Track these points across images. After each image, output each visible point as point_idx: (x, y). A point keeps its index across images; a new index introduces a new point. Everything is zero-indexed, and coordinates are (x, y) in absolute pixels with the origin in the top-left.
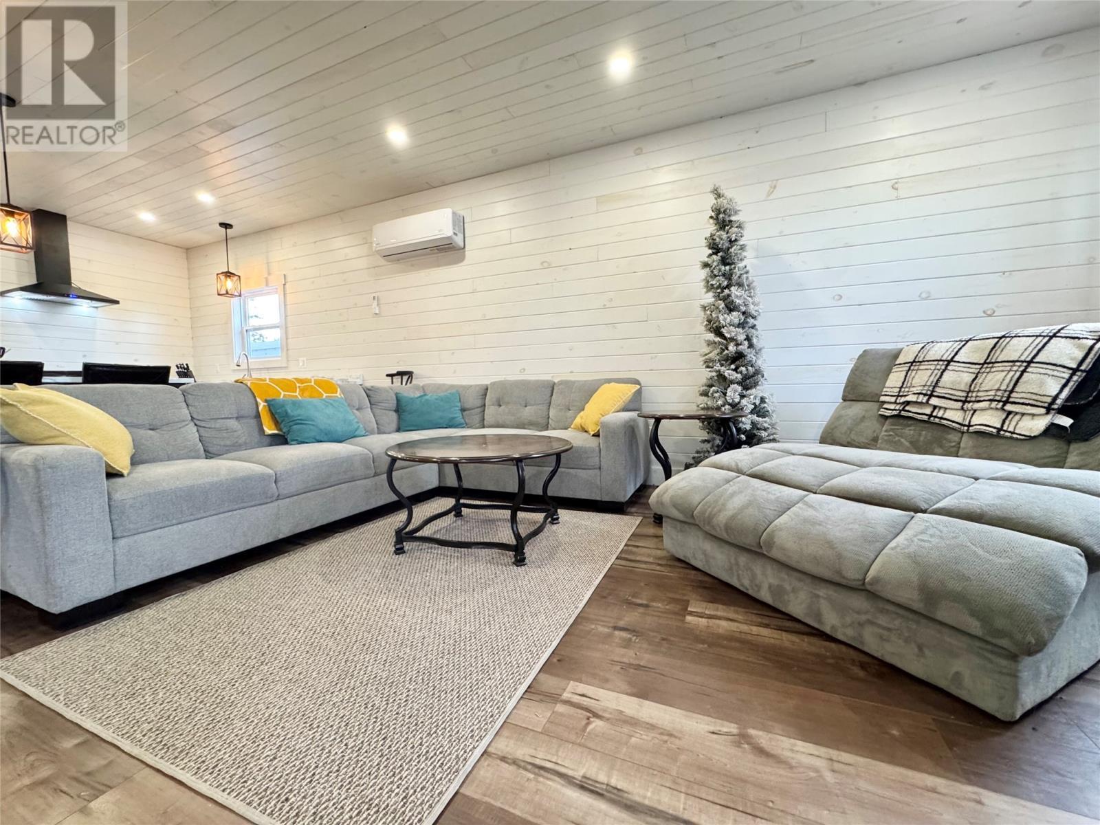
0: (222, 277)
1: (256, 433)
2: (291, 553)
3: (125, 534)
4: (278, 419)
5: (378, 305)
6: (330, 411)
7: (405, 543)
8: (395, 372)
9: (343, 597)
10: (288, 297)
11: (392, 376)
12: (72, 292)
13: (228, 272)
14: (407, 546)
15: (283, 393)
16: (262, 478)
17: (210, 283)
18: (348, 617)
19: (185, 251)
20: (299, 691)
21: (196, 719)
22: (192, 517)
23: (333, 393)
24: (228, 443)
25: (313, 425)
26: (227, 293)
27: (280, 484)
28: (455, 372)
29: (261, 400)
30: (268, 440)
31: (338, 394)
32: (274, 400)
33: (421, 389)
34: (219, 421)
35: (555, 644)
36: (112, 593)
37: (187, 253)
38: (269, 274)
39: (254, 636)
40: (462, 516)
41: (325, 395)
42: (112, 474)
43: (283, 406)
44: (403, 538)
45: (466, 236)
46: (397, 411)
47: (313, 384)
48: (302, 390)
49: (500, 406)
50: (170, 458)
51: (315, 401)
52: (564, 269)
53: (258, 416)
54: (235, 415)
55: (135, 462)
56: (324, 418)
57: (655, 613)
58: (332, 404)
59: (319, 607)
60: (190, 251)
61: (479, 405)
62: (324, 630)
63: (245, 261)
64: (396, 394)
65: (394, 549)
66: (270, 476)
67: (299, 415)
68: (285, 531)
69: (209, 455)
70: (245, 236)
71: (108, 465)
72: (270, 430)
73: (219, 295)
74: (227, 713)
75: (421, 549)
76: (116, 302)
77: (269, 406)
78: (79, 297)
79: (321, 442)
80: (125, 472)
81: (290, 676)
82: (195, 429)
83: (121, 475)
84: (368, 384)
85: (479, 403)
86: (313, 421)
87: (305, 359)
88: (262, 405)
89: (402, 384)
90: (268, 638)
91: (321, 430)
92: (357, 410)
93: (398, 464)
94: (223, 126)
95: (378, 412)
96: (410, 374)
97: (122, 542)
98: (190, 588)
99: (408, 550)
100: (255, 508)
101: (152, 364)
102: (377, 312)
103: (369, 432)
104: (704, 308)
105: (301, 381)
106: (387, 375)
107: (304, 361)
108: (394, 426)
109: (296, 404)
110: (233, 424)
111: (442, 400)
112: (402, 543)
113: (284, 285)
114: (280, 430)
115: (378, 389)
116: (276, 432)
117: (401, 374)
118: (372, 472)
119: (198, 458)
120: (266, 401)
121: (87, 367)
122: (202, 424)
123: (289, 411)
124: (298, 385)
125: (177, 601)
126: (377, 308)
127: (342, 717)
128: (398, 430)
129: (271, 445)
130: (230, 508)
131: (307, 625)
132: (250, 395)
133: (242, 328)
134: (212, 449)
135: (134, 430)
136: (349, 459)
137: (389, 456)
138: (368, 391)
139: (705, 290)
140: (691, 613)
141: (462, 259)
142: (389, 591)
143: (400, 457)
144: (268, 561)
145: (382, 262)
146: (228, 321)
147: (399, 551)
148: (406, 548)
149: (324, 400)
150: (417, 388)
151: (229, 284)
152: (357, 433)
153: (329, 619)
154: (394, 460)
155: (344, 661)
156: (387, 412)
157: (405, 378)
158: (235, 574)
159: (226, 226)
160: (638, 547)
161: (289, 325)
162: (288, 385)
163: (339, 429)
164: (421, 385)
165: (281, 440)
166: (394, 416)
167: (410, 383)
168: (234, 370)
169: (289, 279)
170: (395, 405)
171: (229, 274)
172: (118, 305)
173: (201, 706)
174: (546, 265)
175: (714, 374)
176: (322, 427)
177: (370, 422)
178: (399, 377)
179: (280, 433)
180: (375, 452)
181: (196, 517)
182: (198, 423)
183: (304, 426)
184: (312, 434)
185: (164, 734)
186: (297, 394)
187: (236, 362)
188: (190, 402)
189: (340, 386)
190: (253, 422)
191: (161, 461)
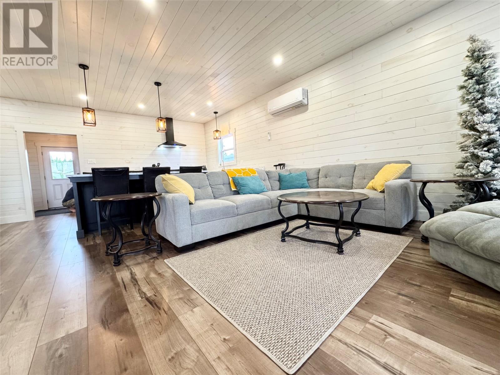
0: (215, 132)
1: (229, 190)
2: (242, 236)
3: (195, 224)
4: (236, 184)
5: (270, 136)
6: (254, 181)
7: (285, 237)
8: (278, 164)
9: (263, 256)
10: (236, 137)
11: (276, 166)
12: (175, 143)
13: (217, 130)
14: (287, 239)
15: (237, 174)
16: (233, 207)
17: (211, 135)
18: (265, 264)
19: (203, 124)
20: (251, 289)
21: (219, 290)
22: (212, 220)
23: (254, 174)
24: (221, 193)
25: (248, 187)
26: (217, 138)
27: (238, 209)
28: (304, 163)
29: (230, 177)
30: (233, 193)
31: (256, 175)
32: (235, 177)
33: (289, 171)
34: (218, 185)
35: (363, 295)
36: (191, 243)
37: (204, 125)
38: (230, 129)
39: (233, 265)
40: (309, 228)
41: (252, 175)
42: (191, 204)
43: (238, 179)
44: (285, 235)
45: (308, 98)
46: (279, 181)
47: (247, 170)
48: (244, 173)
49: (327, 178)
50: (204, 199)
51: (248, 177)
52: (361, 106)
53: (229, 184)
54: (222, 183)
55: (196, 200)
56: (252, 184)
57: (426, 291)
58: (254, 178)
59: (254, 259)
60: (205, 124)
61: (316, 178)
62: (257, 268)
63: (222, 125)
64: (279, 174)
65: (281, 239)
66: (235, 206)
67: (243, 183)
68: (240, 228)
69: (215, 198)
70: (221, 115)
71: (189, 200)
72: (234, 189)
73: (214, 139)
74: (228, 291)
75: (292, 241)
76: (185, 145)
77: (233, 179)
78: (176, 145)
79: (251, 194)
80: (194, 203)
81: (247, 283)
82: (210, 188)
83: (192, 204)
84: (267, 170)
85: (316, 176)
86: (248, 185)
87: (242, 161)
88: (231, 179)
89: (280, 169)
90: (238, 267)
91: (251, 189)
92: (263, 181)
93: (283, 203)
94: (215, 75)
95: (271, 181)
96: (283, 165)
97: (194, 226)
98: (212, 245)
99: (287, 241)
100: (230, 218)
101: (197, 166)
102: (270, 139)
103: (268, 190)
104: (461, 114)
105: (243, 170)
106: (274, 166)
107: (242, 162)
108: (278, 187)
109: (242, 179)
110: (222, 186)
111: (298, 176)
112: (284, 238)
113: (235, 132)
114: (237, 189)
115: (271, 172)
116: (235, 190)
117: (280, 165)
118: (271, 207)
119: (212, 199)
120: (232, 178)
121: (181, 168)
122: (213, 187)
123: (240, 181)
124: (242, 171)
125: (209, 249)
126: (270, 137)
127: (267, 303)
128: (280, 189)
129: (234, 195)
130: (223, 218)
131: (251, 264)
132: (227, 176)
133: (221, 151)
134: (216, 196)
135: (194, 189)
136: (261, 201)
137: (279, 199)
138: (267, 173)
139: (461, 103)
140: (453, 296)
141: (307, 109)
142: (281, 257)
143: (283, 200)
144: (235, 239)
145: (271, 117)
146: (217, 149)
147: (283, 241)
148: (286, 240)
149: (251, 177)
150: (287, 170)
151: (217, 134)
152: (264, 190)
153: (259, 264)
154: (281, 201)
155: (266, 281)
156: (275, 181)
157: (282, 166)
158: (225, 242)
159: (216, 113)
160: (411, 253)
161: (237, 148)
162: (238, 171)
163: (257, 189)
164: (289, 169)
165: (237, 193)
166: (278, 183)
167: (284, 168)
168: (219, 167)
169: (236, 130)
170: (278, 178)
171: (217, 131)
172: (186, 147)
173: (220, 286)
174: (350, 105)
175: (468, 155)
176: (251, 187)
177: (268, 185)
178: (279, 167)
179: (237, 190)
180: (272, 198)
181: (213, 220)
182: (211, 186)
183: (245, 187)
184: (248, 190)
185: (210, 293)
186: (242, 175)
187: (220, 163)
188: (209, 179)
189: (257, 171)
190: (228, 185)
191: (202, 199)
